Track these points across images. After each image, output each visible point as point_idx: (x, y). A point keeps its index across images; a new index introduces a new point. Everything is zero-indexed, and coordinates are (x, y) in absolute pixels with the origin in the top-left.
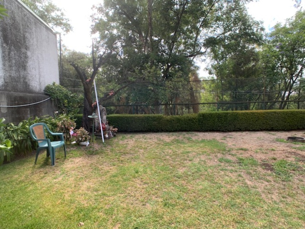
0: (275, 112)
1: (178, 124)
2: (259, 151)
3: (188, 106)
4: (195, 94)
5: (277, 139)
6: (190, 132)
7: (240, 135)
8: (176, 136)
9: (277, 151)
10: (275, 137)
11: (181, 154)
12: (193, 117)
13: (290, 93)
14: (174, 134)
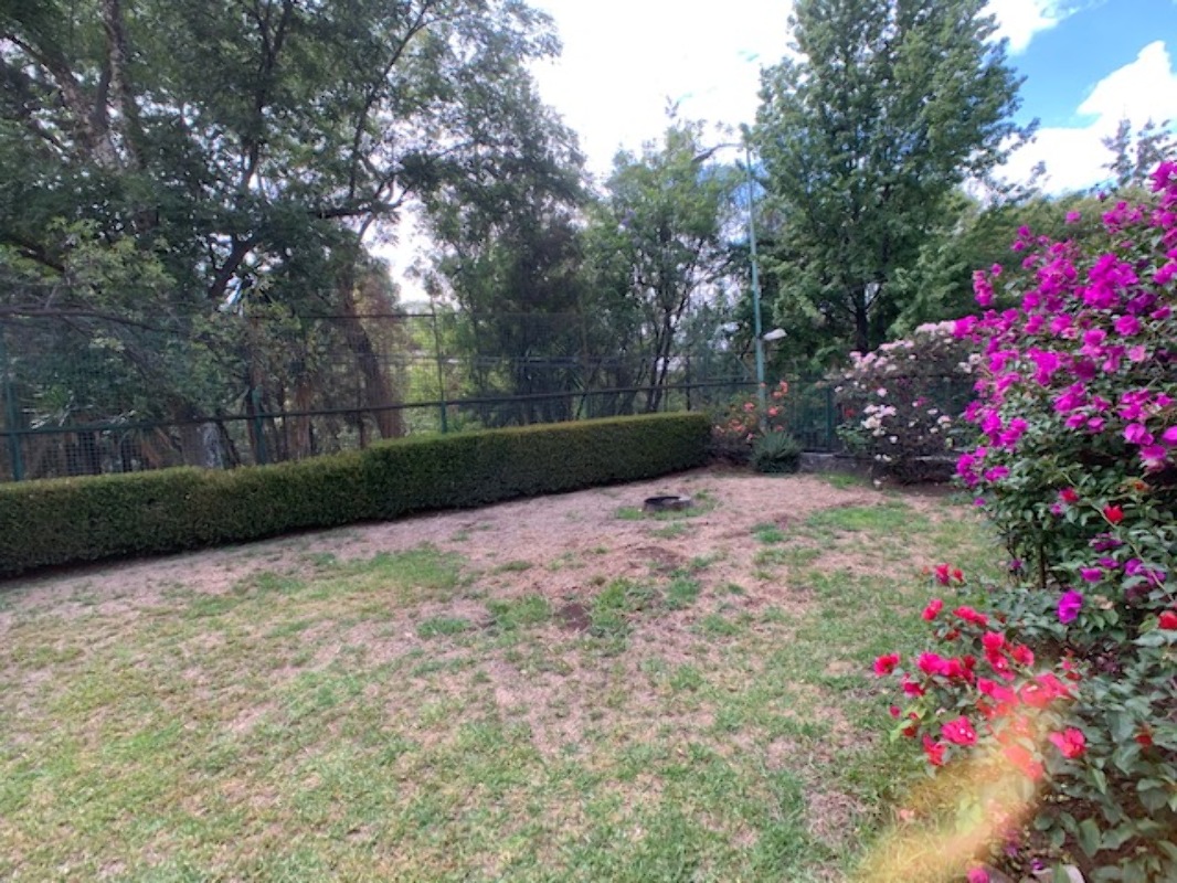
0: (615, 425)
1: (276, 505)
2: (562, 562)
3: (355, 418)
4: (382, 369)
5: (621, 509)
6: (338, 531)
7: (518, 514)
8: (262, 559)
9: (612, 551)
10: (617, 503)
11: (265, 642)
12: (345, 465)
13: (667, 362)
14: (260, 548)
